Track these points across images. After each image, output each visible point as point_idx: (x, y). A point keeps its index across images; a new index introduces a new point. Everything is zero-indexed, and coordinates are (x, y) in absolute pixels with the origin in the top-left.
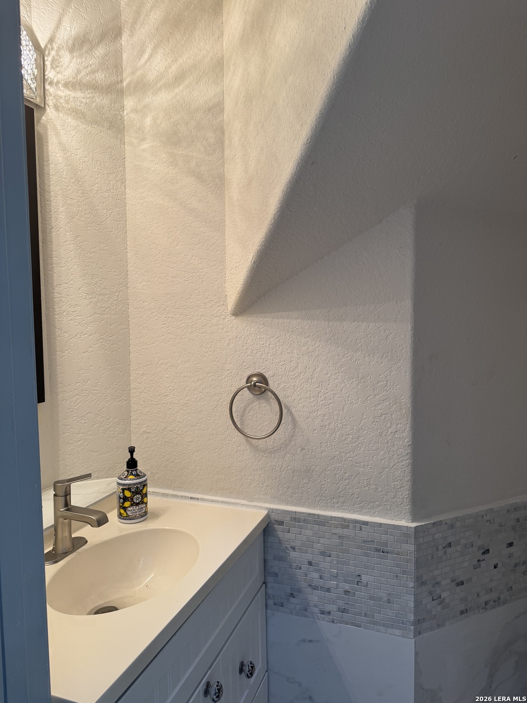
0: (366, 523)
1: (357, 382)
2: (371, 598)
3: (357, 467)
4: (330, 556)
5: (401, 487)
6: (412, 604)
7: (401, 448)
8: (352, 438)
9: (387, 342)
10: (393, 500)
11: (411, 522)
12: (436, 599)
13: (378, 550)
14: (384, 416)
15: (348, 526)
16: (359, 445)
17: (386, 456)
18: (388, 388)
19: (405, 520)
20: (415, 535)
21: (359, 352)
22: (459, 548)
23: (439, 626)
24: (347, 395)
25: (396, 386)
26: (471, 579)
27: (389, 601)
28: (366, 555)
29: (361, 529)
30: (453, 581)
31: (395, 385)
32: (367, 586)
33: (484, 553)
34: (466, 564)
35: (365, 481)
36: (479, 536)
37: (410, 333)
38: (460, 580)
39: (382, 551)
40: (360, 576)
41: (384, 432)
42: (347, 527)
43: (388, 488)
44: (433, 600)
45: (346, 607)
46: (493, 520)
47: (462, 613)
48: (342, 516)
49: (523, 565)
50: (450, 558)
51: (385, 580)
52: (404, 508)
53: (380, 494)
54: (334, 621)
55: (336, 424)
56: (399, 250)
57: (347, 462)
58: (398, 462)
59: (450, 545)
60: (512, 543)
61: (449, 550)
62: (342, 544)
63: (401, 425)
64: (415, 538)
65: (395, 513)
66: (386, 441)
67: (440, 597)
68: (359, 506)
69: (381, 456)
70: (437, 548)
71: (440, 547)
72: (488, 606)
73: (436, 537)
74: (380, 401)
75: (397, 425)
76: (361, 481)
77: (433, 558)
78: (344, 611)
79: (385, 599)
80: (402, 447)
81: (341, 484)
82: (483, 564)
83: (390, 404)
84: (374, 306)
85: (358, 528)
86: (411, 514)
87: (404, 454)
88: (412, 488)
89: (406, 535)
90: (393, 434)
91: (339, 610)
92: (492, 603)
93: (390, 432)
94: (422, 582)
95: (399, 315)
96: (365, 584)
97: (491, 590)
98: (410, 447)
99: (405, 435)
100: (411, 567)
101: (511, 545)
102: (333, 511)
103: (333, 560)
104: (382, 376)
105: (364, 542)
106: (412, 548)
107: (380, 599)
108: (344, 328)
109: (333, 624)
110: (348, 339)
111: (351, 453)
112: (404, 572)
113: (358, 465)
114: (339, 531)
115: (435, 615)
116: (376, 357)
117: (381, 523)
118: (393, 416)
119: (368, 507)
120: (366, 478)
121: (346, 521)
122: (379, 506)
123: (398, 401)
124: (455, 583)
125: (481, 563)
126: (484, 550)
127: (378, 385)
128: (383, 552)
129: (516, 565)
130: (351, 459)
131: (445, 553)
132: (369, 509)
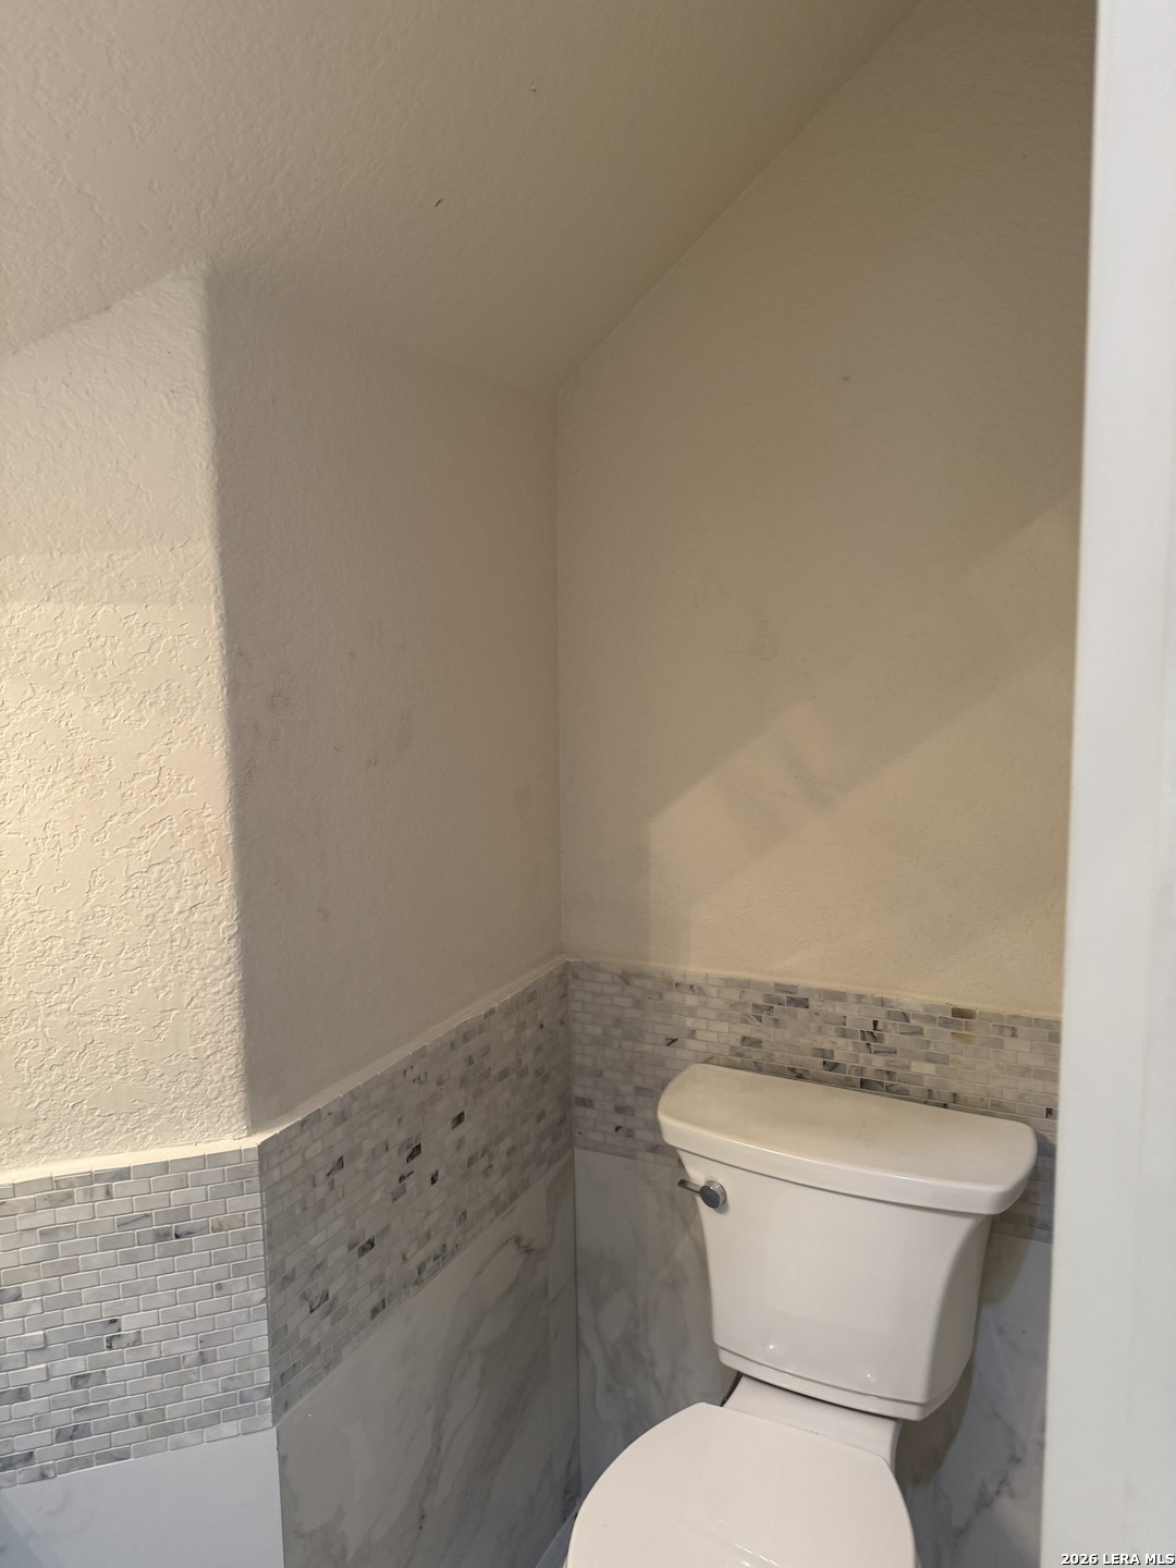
0: (122, 1174)
1: (69, 781)
2: (154, 1368)
3: (85, 1024)
4: (18, 1298)
5: (215, 1052)
6: (263, 1344)
7: (209, 949)
8: (66, 947)
9: (153, 660)
10: (195, 1091)
11: (248, 1136)
12: (319, 1305)
13: (162, 1236)
14: (157, 868)
15: (70, 1196)
16: (88, 963)
17: (169, 978)
18: (165, 790)
19: (230, 1136)
20: (260, 1167)
21: (67, 693)
22: (360, 1164)
23: (327, 1368)
24: (42, 822)
25: (187, 781)
26: (388, 1227)
27: (203, 1359)
28: (130, 1259)
29: (108, 1194)
30: (350, 1248)
31: (184, 779)
32: (137, 1341)
33: (411, 1157)
34: (377, 1196)
35: (112, 1059)
36: (400, 1120)
37: (217, 634)
38: (367, 1239)
39: (172, 1234)
40: (115, 1321)
41: (161, 913)
42: (68, 1198)
43: (179, 1064)
44: (312, 1311)
45: (81, 1420)
46: (426, 1074)
47: (375, 1312)
48: (48, 1175)
49: (483, 1155)
50: (343, 1193)
51: (188, 1308)
52: (227, 1103)
53: (158, 1083)
54: (46, 1473)
55: (11, 913)
56: (166, 396)
57: (52, 1018)
58: (204, 987)
59: (340, 1163)
60: (462, 1114)
61: (338, 1177)
62: (53, 1252)
63: (207, 887)
64: (260, 1176)
65: (201, 1124)
66: (167, 937)
67: (327, 1296)
68: (97, 1134)
69: (153, 982)
70: (314, 1180)
71: (321, 1177)
72: (424, 1275)
73: (309, 1154)
74: (143, 828)
75: (196, 887)
76: (100, 1062)
77: (305, 1209)
78: (75, 1433)
79: (193, 1356)
80: (212, 946)
81: (39, 1082)
82: (410, 1183)
83: (173, 835)
84: (107, 554)
85: (100, 1194)
86: (245, 1115)
87: (218, 963)
88: (244, 1048)
89: (239, 1174)
90: (187, 914)
91: (60, 1436)
92: (431, 1264)
93: (176, 910)
94: (286, 1278)
95: (182, 584)
96: (133, 1338)
97: (428, 1236)
98: (234, 940)
99: (219, 910)
100: (257, 1249)
101: (459, 1119)
102: (18, 1167)
103: (28, 1306)
104: (144, 757)
105: (122, 1225)
106: (255, 1200)
107: (177, 1363)
108: (15, 622)
109: (46, 1482)
110: (32, 653)
111: (65, 988)
112: (239, 1271)
113: (87, 1019)
114: (44, 1218)
115: (319, 1344)
116: (121, 703)
117: (167, 1163)
118: (184, 865)
119: (125, 1129)
120: (115, 1050)
121: (62, 1185)
122: (156, 1116)
123: (194, 821)
124: (356, 1249)
125: (407, 1180)
126: (411, 1150)
127: (136, 782)
128: (177, 1237)
129: (471, 1160)
130: (64, 1006)
131: (332, 1186)
132: (127, 1132)
